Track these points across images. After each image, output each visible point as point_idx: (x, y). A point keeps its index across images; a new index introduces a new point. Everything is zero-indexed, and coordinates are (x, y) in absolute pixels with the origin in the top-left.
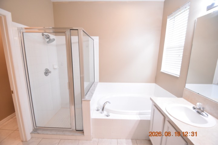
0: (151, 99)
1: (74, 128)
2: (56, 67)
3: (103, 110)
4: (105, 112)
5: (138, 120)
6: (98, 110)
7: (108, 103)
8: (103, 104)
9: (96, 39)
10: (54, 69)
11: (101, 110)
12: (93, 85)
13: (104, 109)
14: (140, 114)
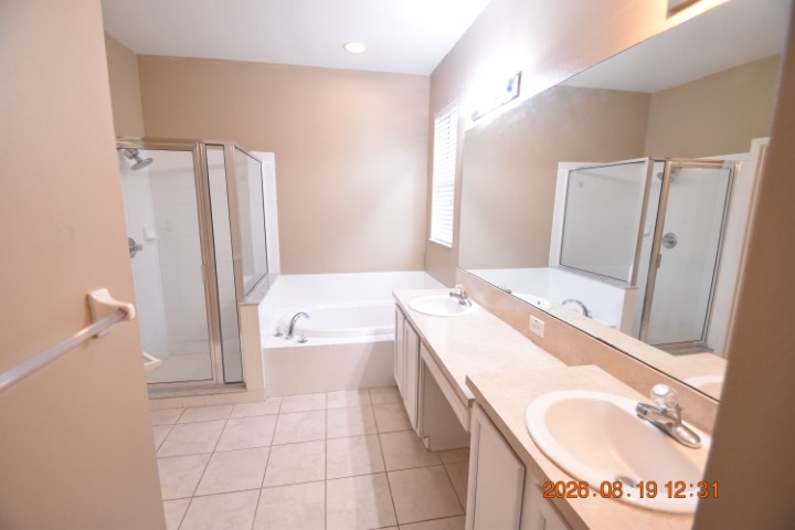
0: (394, 295)
1: (221, 380)
2: (152, 234)
3: (291, 332)
4: (296, 337)
5: (369, 344)
6: (278, 335)
7: (302, 317)
8: (291, 318)
9: (268, 160)
10: (149, 240)
11: (285, 335)
12: (265, 280)
13: (294, 331)
14: (377, 333)
